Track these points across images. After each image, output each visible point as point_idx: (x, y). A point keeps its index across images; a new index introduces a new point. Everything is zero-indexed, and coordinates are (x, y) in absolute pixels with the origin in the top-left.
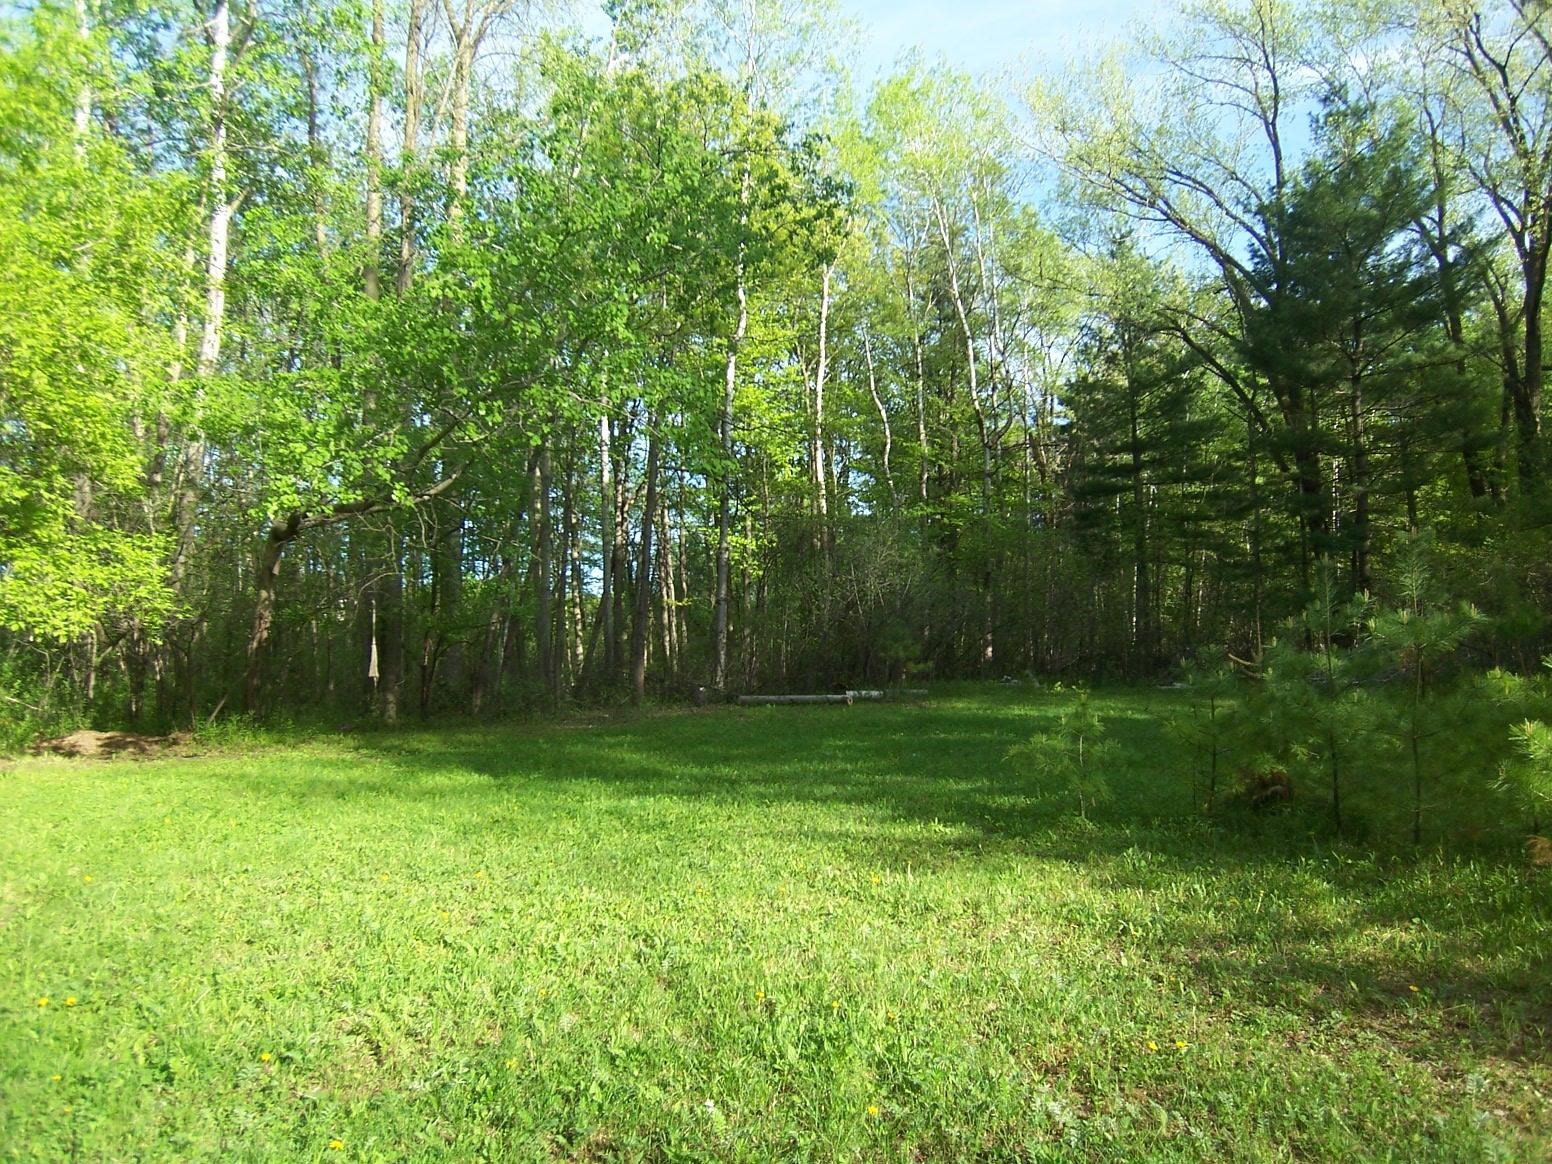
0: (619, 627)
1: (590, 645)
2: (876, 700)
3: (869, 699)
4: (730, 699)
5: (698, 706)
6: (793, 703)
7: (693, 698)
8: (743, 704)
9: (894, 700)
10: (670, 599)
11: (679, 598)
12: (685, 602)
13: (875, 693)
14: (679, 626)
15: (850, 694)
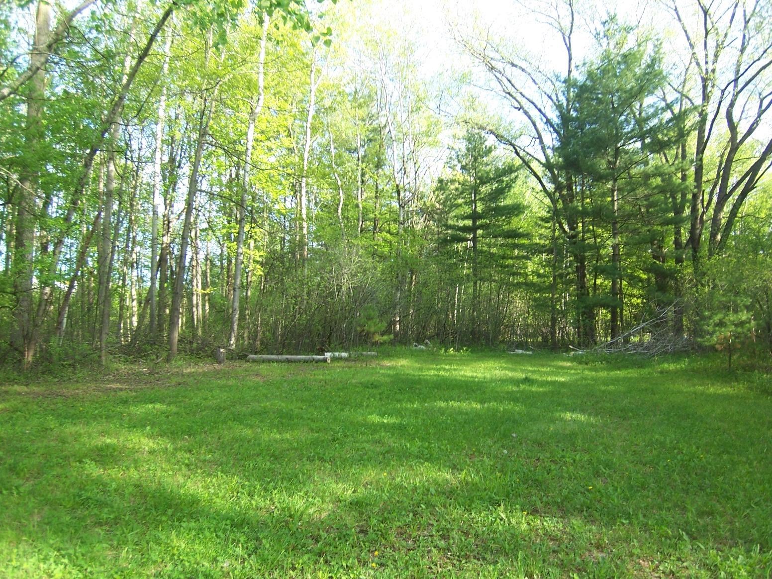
0: (162, 306)
1: (141, 317)
2: (346, 360)
3: (341, 358)
4: (243, 357)
5: (219, 363)
6: (288, 361)
7: (214, 356)
8: (254, 361)
9: (356, 359)
10: (198, 289)
11: (204, 288)
12: (208, 291)
13: (345, 355)
14: (204, 305)
15: (328, 355)
